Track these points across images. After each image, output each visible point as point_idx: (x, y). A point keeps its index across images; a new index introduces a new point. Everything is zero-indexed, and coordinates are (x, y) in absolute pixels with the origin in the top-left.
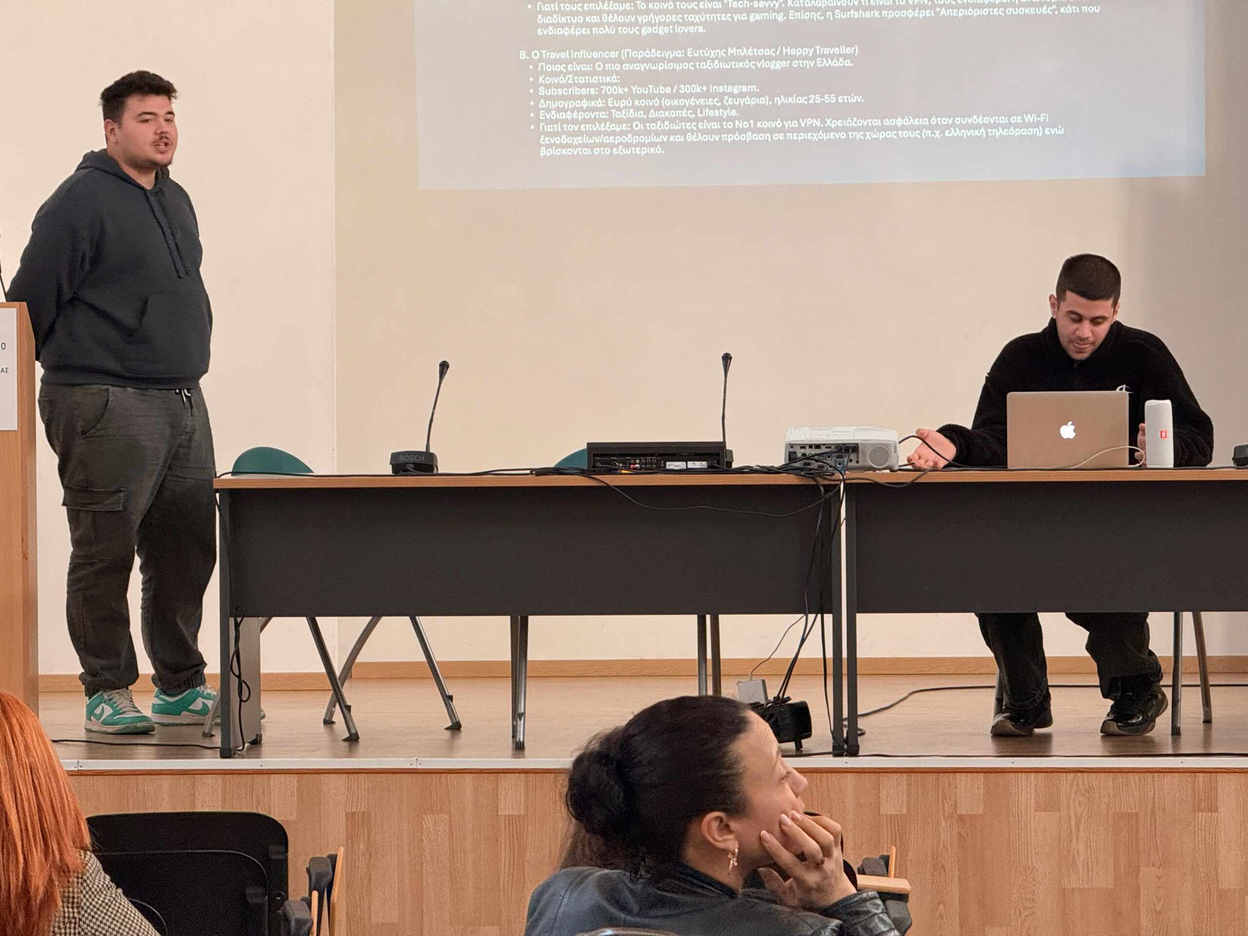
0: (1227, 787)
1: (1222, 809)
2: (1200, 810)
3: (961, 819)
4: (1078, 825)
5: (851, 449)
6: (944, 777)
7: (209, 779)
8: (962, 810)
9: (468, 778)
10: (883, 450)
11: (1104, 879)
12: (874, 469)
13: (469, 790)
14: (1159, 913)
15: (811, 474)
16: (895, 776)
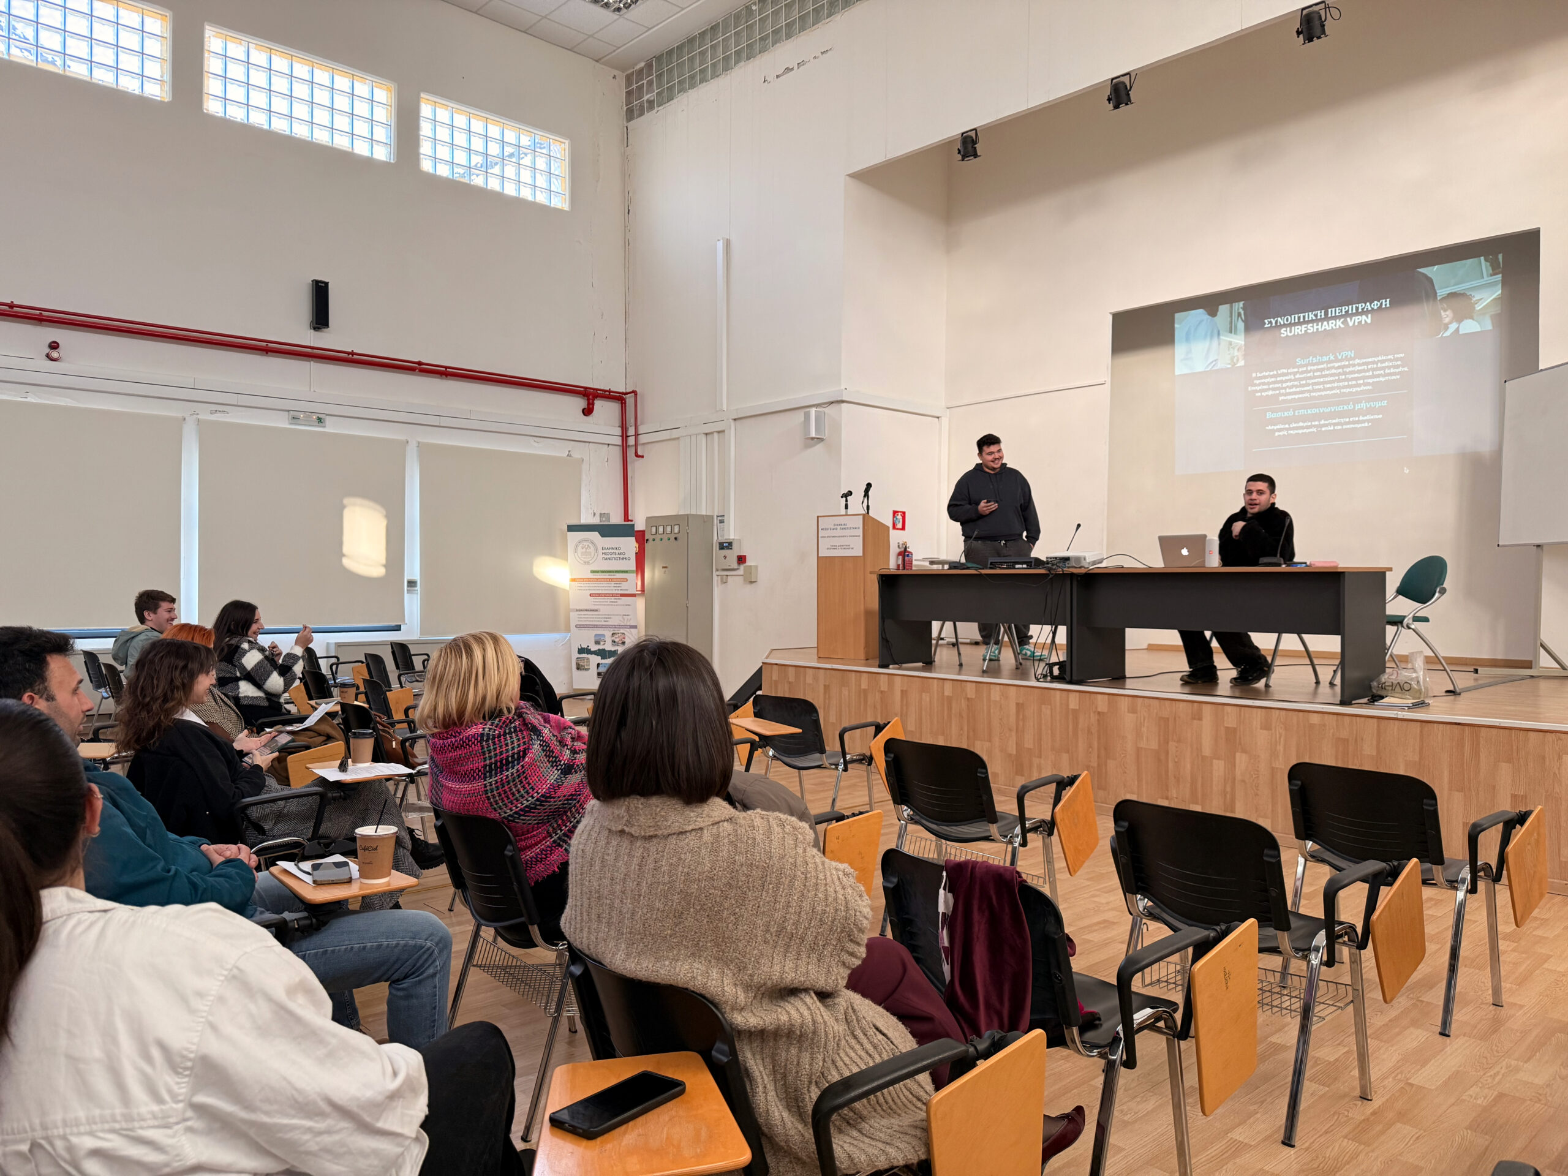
0: (1207, 711)
1: (1204, 720)
2: (1194, 719)
3: (1099, 713)
4: (1144, 720)
5: (1067, 559)
6: (1093, 695)
7: (865, 674)
8: (1099, 710)
9: (935, 680)
10: (1078, 559)
11: (1154, 745)
12: (1076, 568)
13: (935, 686)
14: (1176, 762)
15: (1049, 569)
16: (1075, 693)
